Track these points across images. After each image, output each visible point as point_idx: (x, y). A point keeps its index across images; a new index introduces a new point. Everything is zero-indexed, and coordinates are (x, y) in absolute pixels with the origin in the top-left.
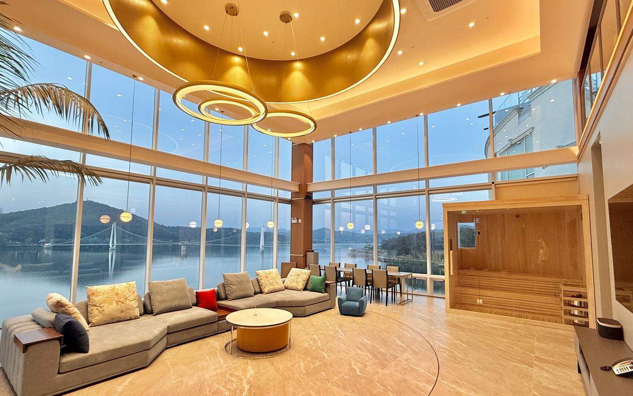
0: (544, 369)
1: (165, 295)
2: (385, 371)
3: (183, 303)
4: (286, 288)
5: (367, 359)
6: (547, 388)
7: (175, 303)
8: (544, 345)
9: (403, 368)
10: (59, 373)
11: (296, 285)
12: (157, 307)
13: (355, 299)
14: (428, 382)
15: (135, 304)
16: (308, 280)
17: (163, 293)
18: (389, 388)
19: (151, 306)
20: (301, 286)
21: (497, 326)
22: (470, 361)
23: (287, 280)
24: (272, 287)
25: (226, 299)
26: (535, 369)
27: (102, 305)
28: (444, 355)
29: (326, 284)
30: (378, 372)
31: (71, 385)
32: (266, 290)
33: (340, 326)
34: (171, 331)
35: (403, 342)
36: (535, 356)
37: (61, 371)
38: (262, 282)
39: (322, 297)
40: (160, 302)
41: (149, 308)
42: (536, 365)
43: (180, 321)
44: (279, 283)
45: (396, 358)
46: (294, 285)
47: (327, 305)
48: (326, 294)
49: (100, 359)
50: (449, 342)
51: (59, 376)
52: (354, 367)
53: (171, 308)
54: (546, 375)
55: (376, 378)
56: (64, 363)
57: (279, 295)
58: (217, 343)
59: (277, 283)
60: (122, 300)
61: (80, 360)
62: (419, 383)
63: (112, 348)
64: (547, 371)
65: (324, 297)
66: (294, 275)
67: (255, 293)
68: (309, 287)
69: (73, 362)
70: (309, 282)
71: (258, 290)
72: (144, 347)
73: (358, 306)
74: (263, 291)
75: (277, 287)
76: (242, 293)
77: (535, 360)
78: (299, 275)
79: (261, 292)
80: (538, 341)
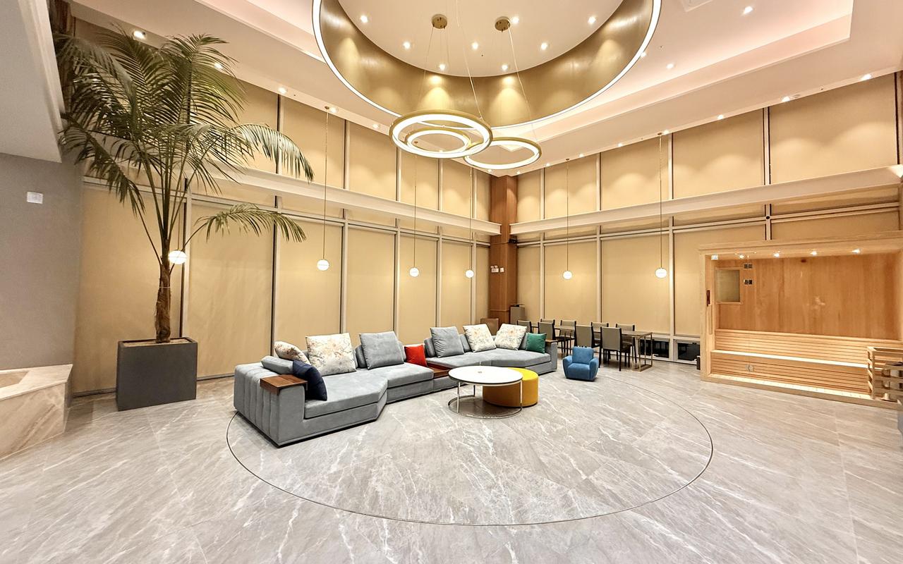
0: (854, 448)
1: (378, 348)
2: (643, 438)
3: (395, 358)
4: (498, 347)
5: (617, 425)
6: (864, 469)
7: (388, 358)
8: (846, 423)
9: (665, 436)
10: (305, 418)
11: (509, 343)
12: (371, 361)
13: (584, 361)
14: (701, 452)
15: (351, 357)
16: (524, 337)
17: (375, 346)
18: (655, 455)
19: (365, 359)
20: (516, 345)
21: (776, 399)
22: (749, 435)
23: (497, 337)
24: (483, 345)
25: (436, 356)
26: (841, 447)
27: (322, 356)
28: (714, 426)
29: (546, 343)
30: (636, 440)
31: (314, 431)
32: (476, 348)
33: (571, 391)
34: (392, 386)
35: (655, 410)
36: (839, 434)
37: (307, 417)
38: (472, 338)
39: (542, 358)
40: (374, 356)
41: (363, 361)
42: (841, 443)
43: (398, 377)
44: (490, 341)
45: (652, 426)
46: (507, 343)
47: (547, 367)
48: (546, 355)
49: (338, 408)
50: (715, 412)
51: (305, 421)
52: (605, 433)
53: (384, 362)
54: (859, 454)
55: (635, 445)
56: (309, 409)
57: (493, 354)
58: (438, 401)
59: (488, 341)
60: (339, 351)
61: (321, 407)
62: (691, 453)
63: (346, 397)
64: (860, 450)
65: (545, 357)
66: (506, 332)
67: (466, 351)
68: (524, 346)
69: (315, 408)
70: (526, 340)
71: (467, 348)
72: (372, 400)
73: (589, 369)
74: (473, 349)
75: (488, 345)
76: (451, 350)
77: (840, 438)
78: (512, 332)
79: (471, 350)
80: (839, 417)
